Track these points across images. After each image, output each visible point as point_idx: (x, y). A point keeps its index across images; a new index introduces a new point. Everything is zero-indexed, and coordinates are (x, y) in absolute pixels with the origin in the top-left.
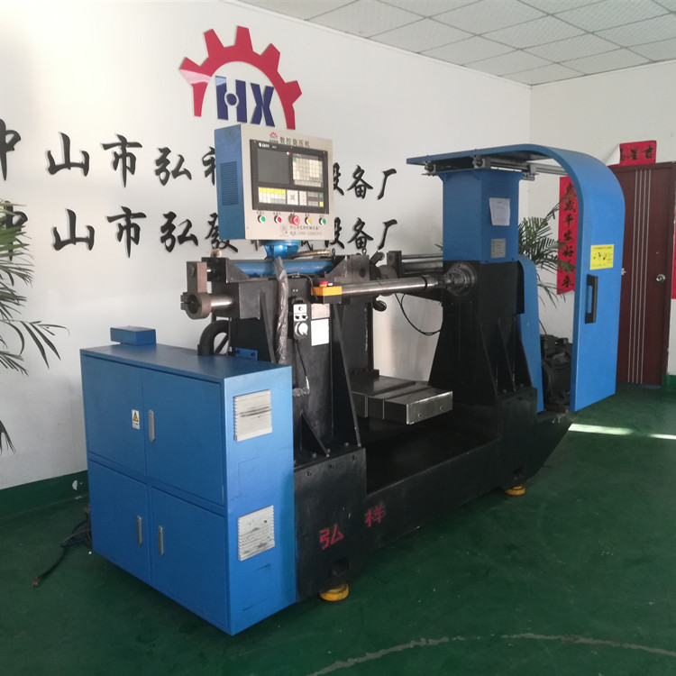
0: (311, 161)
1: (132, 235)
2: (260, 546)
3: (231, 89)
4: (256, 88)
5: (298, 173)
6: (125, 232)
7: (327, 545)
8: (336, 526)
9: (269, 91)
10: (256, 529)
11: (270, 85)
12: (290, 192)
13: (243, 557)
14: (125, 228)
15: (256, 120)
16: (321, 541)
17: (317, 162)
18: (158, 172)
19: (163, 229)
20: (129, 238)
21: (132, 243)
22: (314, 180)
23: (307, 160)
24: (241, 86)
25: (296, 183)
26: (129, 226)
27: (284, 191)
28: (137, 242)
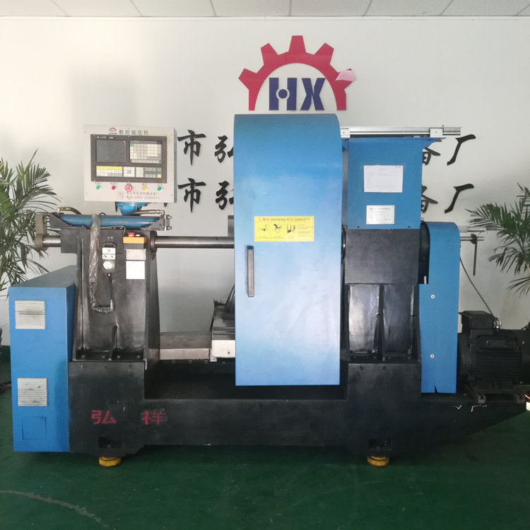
0: (149, 145)
1: (195, 197)
2: (35, 402)
3: (283, 85)
4: (307, 82)
5: (136, 154)
6: (189, 195)
7: (98, 423)
8: (108, 412)
9: (320, 82)
10: (31, 389)
11: (322, 76)
12: (126, 169)
13: (20, 404)
14: (190, 192)
15: (306, 106)
16: (93, 417)
17: (156, 145)
18: (216, 154)
19: (218, 193)
20: (192, 199)
21: (194, 203)
22: (151, 158)
23: (145, 145)
24: (292, 83)
25: (133, 162)
26: (193, 191)
27: (121, 168)
28: (198, 203)
